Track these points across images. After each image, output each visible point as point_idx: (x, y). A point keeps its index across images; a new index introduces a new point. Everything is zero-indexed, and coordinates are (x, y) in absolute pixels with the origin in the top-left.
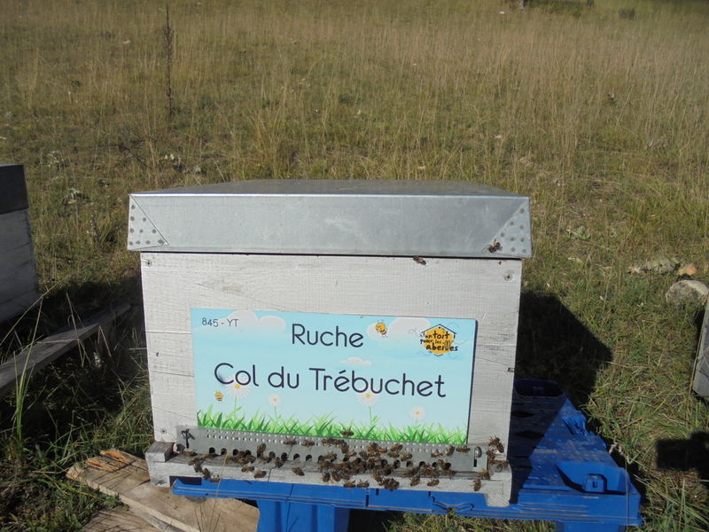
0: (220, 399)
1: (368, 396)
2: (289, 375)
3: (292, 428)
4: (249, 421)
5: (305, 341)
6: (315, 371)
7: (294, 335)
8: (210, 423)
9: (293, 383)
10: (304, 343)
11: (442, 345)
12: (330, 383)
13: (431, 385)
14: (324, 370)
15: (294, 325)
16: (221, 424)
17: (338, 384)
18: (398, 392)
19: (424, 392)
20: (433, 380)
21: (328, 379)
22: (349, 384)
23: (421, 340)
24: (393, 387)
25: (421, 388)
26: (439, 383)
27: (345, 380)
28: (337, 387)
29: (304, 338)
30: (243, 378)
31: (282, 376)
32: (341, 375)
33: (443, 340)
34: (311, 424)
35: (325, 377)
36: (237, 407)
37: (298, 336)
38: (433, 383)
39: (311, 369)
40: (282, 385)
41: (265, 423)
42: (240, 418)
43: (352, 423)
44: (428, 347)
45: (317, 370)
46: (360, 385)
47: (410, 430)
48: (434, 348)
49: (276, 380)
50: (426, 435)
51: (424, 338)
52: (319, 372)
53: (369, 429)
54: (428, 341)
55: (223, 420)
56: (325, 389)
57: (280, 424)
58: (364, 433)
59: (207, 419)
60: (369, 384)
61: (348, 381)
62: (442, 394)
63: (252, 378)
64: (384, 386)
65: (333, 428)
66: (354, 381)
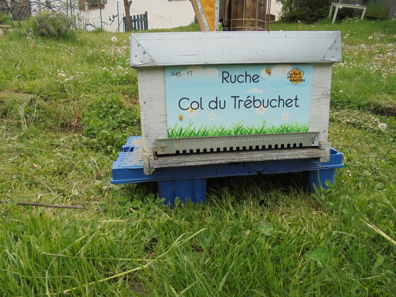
0: (181, 120)
1: (261, 109)
2: (220, 101)
3: (221, 133)
4: (198, 131)
5: (229, 81)
6: (234, 98)
7: (223, 78)
8: (175, 134)
9: (222, 106)
10: (228, 82)
11: (297, 79)
12: (242, 104)
13: (292, 101)
14: (239, 97)
15: (223, 72)
16: (182, 135)
17: (246, 104)
18: (276, 106)
19: (288, 105)
20: (293, 98)
21: (241, 102)
22: (252, 104)
23: (288, 77)
24: (274, 103)
25: (287, 103)
26: (296, 99)
27: (249, 102)
28: (245, 106)
29: (228, 79)
30: (195, 106)
31: (216, 102)
32: (248, 99)
33: (298, 76)
34: (232, 129)
35: (239, 101)
36: (191, 123)
37: (225, 78)
38: (293, 100)
39: (232, 97)
40: (216, 107)
41: (207, 131)
42: (192, 129)
43: (253, 126)
44: (291, 80)
45: (235, 97)
46: (257, 104)
47: (282, 126)
48: (294, 81)
49: (213, 105)
50: (289, 128)
51: (289, 76)
52: (236, 98)
53: (261, 128)
54: (291, 77)
55: (183, 132)
56: (239, 108)
57: (215, 130)
58: (259, 131)
59: (174, 132)
60: (262, 103)
61: (251, 102)
62: (297, 105)
63: (200, 106)
64: (269, 103)
65: (243, 130)
66: (254, 101)
